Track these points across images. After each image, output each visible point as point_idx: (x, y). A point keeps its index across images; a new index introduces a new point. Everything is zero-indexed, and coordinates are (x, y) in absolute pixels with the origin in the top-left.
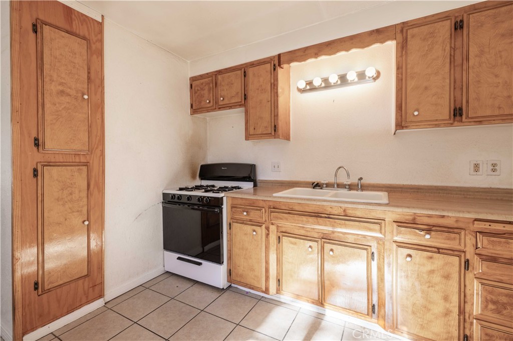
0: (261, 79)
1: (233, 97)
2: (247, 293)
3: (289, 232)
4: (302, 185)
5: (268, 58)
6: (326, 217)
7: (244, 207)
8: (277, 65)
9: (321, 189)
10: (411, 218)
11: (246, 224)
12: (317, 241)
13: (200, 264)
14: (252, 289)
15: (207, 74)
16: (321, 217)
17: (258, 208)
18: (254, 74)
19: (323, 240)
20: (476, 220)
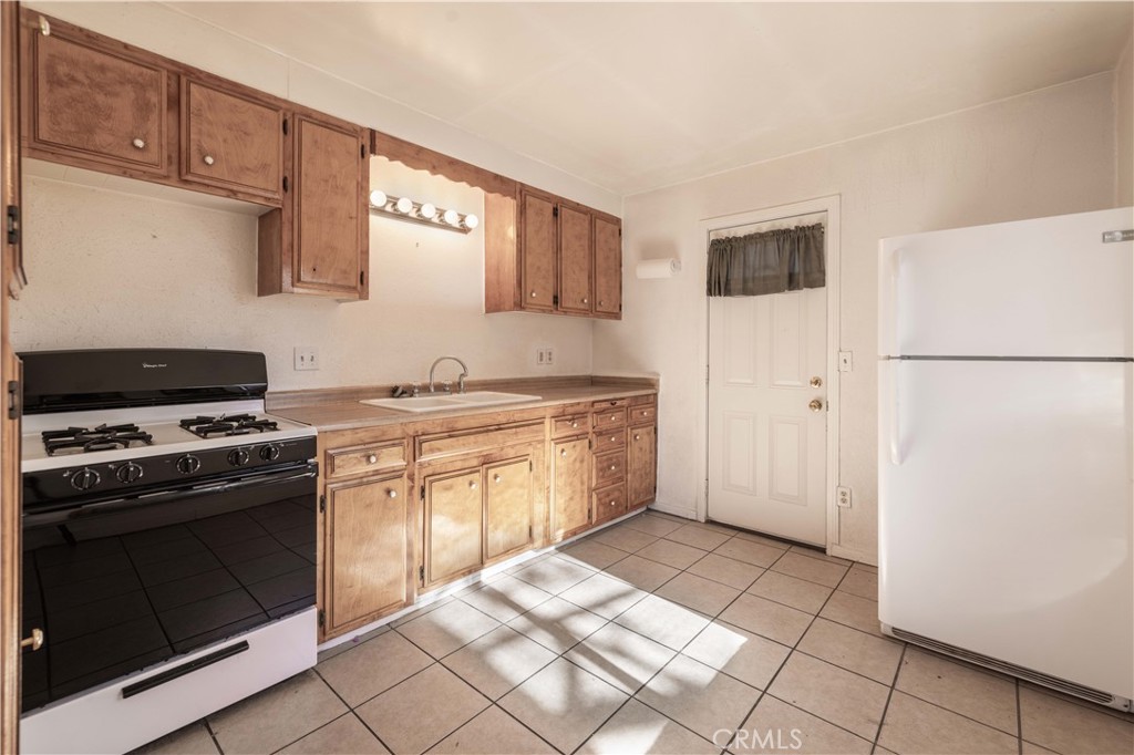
0: (335, 163)
1: (248, 169)
2: (354, 640)
3: (439, 471)
4: (370, 395)
5: (348, 123)
6: (497, 430)
7: (363, 447)
8: (368, 148)
9: (411, 396)
10: (561, 410)
11: (368, 483)
12: (478, 471)
13: (244, 646)
14: (380, 616)
15: (126, 46)
16: (491, 431)
17: (396, 442)
18: (316, 142)
19: (485, 466)
20: (594, 402)
